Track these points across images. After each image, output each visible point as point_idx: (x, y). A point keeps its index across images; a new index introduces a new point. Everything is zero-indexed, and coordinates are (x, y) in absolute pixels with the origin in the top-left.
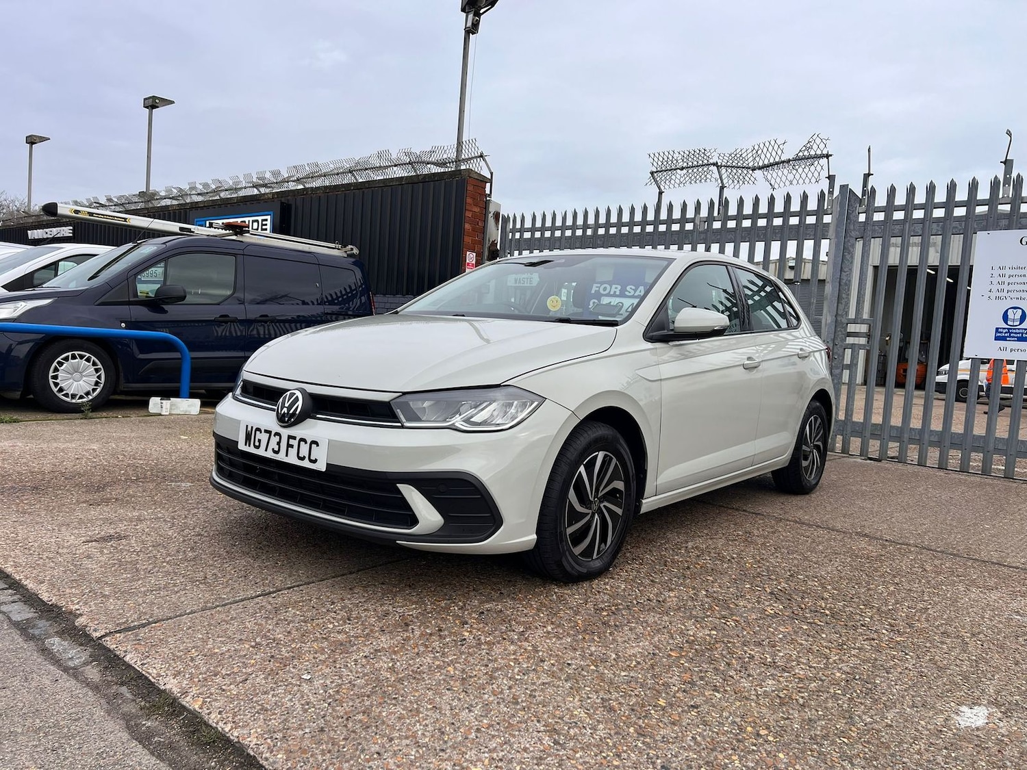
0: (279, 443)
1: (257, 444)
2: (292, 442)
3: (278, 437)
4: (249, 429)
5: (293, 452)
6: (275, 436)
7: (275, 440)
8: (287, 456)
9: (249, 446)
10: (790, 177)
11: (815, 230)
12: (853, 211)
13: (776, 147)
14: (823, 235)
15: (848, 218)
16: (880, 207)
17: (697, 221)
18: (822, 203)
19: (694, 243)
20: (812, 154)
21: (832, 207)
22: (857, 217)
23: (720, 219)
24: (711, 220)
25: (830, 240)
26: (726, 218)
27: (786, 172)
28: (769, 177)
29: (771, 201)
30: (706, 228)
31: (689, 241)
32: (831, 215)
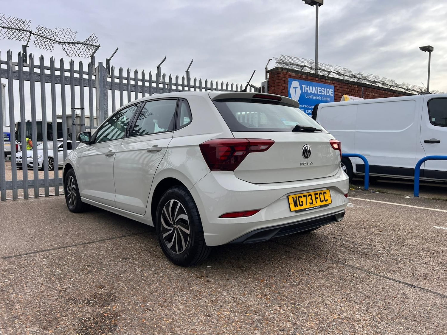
10: (79, 52)
11: (89, 82)
12: (105, 76)
13: (71, 33)
14: (93, 85)
15: (104, 79)
16: (117, 76)
17: (11, 64)
18: (91, 69)
19: (10, 78)
20: (91, 43)
21: (96, 72)
22: (107, 79)
23: (28, 66)
24: (22, 65)
25: (96, 88)
26: (33, 66)
27: (76, 49)
28: (66, 49)
29: (62, 62)
30: (18, 70)
31: (5, 76)
32: (95, 76)
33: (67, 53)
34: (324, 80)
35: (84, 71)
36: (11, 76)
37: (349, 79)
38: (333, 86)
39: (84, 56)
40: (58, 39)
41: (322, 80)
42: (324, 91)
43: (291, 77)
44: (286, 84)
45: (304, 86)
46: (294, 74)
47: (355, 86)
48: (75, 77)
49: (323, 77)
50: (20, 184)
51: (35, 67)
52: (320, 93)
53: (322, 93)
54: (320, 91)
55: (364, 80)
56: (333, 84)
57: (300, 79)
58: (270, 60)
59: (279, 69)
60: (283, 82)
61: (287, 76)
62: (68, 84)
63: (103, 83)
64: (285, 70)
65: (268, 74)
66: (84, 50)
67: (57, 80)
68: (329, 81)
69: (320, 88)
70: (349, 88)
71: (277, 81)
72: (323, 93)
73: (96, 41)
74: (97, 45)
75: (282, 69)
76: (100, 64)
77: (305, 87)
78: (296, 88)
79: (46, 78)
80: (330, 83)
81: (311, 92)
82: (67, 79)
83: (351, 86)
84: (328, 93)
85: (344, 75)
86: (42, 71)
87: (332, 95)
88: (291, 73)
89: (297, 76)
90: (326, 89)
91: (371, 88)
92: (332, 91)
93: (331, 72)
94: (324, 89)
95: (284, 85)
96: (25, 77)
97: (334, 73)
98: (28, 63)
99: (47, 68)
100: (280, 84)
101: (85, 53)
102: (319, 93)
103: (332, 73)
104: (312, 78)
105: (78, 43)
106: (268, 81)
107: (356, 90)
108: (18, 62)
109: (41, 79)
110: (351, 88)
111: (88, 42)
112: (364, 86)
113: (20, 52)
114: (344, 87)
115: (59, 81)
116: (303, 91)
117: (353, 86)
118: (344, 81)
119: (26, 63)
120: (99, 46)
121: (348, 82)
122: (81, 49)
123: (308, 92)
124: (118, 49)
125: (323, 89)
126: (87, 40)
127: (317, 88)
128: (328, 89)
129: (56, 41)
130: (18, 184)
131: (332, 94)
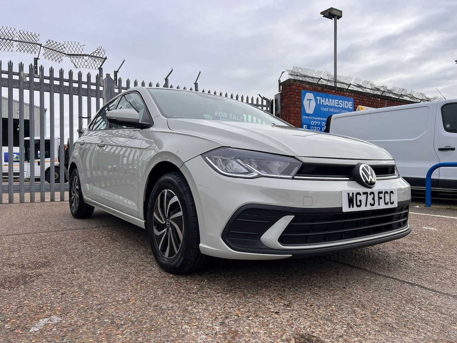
0: (373, 199)
1: (359, 203)
2: (381, 195)
3: (372, 195)
4: (351, 195)
5: (382, 201)
6: (370, 195)
7: (370, 197)
8: (379, 205)
9: (353, 207)
10: (86, 64)
11: (96, 93)
12: (112, 87)
13: (79, 46)
14: (100, 96)
15: (111, 90)
16: (124, 87)
17: (22, 75)
18: (98, 80)
19: (21, 89)
20: (98, 56)
21: (103, 83)
22: (114, 90)
23: (38, 77)
24: (32, 77)
25: (103, 98)
26: (43, 78)
27: (84, 61)
28: (74, 61)
29: (71, 73)
30: (29, 80)
31: (16, 86)
32: (103, 86)
33: (75, 65)
34: (342, 93)
35: (91, 82)
36: (22, 86)
37: (372, 92)
38: (352, 99)
39: (91, 67)
40: (66, 52)
41: (339, 92)
42: (342, 103)
43: (305, 89)
44: (299, 96)
45: (320, 98)
46: (307, 86)
47: (377, 99)
48: (82, 87)
49: (341, 89)
50: (28, 187)
51: (45, 78)
52: (338, 106)
53: (339, 106)
54: (338, 103)
55: (390, 93)
56: (352, 97)
57: (315, 91)
58: (283, 72)
59: (291, 80)
60: (296, 94)
61: (300, 88)
62: (76, 94)
63: (110, 93)
64: (298, 82)
65: (281, 86)
66: (91, 62)
67: (66, 90)
68: (348, 94)
69: (338, 101)
70: (371, 101)
71: (289, 93)
72: (341, 105)
73: (103, 53)
74: (104, 57)
75: (295, 80)
76: (108, 75)
77: (320, 100)
78: (310, 100)
79: (55, 89)
80: (349, 96)
81: (327, 105)
82: (76, 90)
83: (372, 98)
84: (347, 106)
85: (365, 88)
86: (52, 82)
87: (352, 108)
88: (304, 85)
89: (311, 88)
90: (344, 101)
91: (396, 101)
92: (351, 104)
93: (351, 84)
94: (342, 102)
95: (297, 97)
96: (35, 87)
97: (355, 86)
98: (38, 74)
99: (56, 79)
100: (292, 96)
101: (93, 65)
102: (336, 106)
103: (351, 86)
104: (328, 90)
105: (85, 55)
106: (281, 94)
107: (378, 103)
108: (29, 73)
109: (50, 89)
110: (373, 101)
111: (95, 55)
112: (388, 100)
113: (31, 64)
114: (365, 100)
115: (67, 91)
116: (319, 103)
117: (375, 99)
118: (365, 94)
119: (37, 74)
120: (106, 58)
121: (370, 95)
122: (88, 61)
123: (324, 104)
124: (124, 61)
125: (340, 101)
126: (94, 53)
127: (333, 100)
128: (346, 102)
129: (65, 54)
130: (25, 188)
131: (351, 106)
